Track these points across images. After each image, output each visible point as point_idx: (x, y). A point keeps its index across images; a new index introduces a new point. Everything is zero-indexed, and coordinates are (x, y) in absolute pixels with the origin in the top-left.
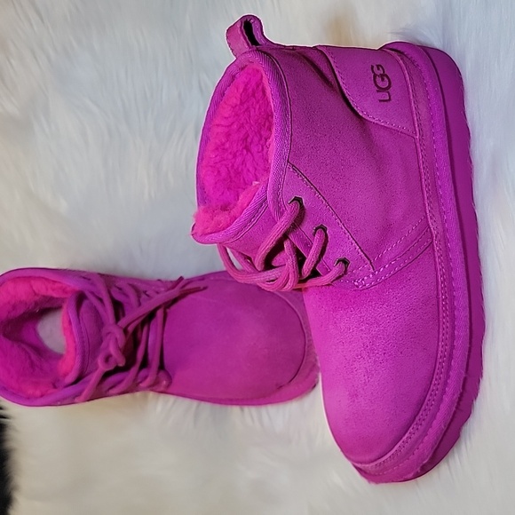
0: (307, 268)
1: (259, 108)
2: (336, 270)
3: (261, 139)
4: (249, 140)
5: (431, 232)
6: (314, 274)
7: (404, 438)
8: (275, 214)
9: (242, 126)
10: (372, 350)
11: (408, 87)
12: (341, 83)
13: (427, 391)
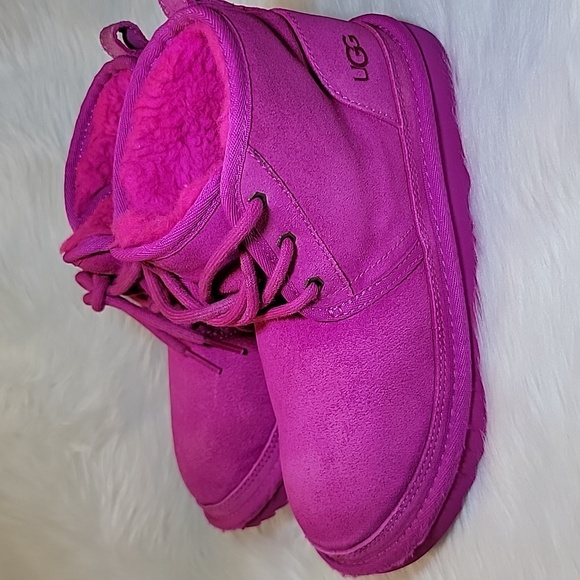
0: (269, 291)
1: (198, 87)
2: (307, 294)
3: (199, 130)
4: (185, 129)
5: (422, 246)
6: (279, 300)
7: (394, 513)
8: (230, 215)
9: (175, 109)
10: (352, 398)
11: (388, 65)
12: (307, 54)
13: (421, 449)
